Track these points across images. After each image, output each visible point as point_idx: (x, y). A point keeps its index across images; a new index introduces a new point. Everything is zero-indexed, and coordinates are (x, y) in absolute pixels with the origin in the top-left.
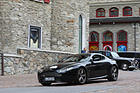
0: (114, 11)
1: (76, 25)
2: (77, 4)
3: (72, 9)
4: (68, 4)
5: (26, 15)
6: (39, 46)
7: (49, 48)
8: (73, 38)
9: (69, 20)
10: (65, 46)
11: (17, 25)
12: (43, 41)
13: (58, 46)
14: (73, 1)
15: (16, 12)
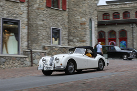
0: (116, 15)
1: (87, 26)
2: (88, 10)
3: (84, 15)
4: (81, 10)
5: (48, 20)
6: (59, 44)
7: (67, 45)
8: (85, 37)
9: (82, 22)
10: (79, 42)
11: (42, 28)
12: (62, 39)
13: (74, 42)
14: (84, 8)
15: (41, 18)
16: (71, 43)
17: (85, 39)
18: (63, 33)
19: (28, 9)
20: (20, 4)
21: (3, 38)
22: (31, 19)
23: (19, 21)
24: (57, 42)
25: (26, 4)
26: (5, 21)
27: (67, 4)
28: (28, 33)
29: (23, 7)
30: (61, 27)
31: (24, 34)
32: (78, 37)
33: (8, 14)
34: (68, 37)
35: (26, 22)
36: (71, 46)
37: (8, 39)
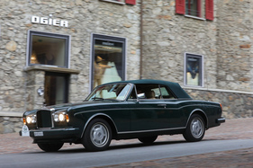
3: (246, 29)
4: (240, 20)
5: (179, 38)
6: (200, 84)
7: (215, 86)
8: (248, 71)
9: (242, 44)
10: (238, 82)
11: (167, 53)
12: (206, 75)
13: (228, 82)
14: (247, 17)
15: (166, 35)
16: (222, 83)
17: (248, 75)
18: (208, 64)
19: (141, 17)
20: (125, 9)
21: (94, 72)
22: (147, 37)
23: (124, 40)
24: (196, 79)
25: (137, 8)
26: (98, 40)
27: (215, 8)
28: (141, 62)
29: (132, 13)
30: (204, 52)
31: (133, 65)
32: (235, 71)
33: (103, 27)
34: (217, 71)
35: (137, 43)
36: (223, 88)
37: (103, 73)
